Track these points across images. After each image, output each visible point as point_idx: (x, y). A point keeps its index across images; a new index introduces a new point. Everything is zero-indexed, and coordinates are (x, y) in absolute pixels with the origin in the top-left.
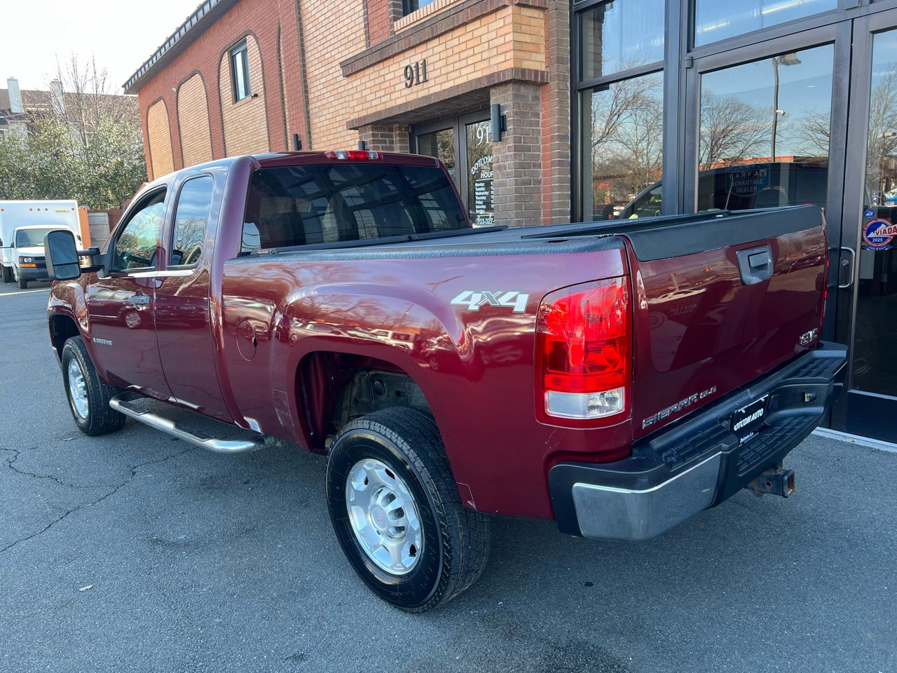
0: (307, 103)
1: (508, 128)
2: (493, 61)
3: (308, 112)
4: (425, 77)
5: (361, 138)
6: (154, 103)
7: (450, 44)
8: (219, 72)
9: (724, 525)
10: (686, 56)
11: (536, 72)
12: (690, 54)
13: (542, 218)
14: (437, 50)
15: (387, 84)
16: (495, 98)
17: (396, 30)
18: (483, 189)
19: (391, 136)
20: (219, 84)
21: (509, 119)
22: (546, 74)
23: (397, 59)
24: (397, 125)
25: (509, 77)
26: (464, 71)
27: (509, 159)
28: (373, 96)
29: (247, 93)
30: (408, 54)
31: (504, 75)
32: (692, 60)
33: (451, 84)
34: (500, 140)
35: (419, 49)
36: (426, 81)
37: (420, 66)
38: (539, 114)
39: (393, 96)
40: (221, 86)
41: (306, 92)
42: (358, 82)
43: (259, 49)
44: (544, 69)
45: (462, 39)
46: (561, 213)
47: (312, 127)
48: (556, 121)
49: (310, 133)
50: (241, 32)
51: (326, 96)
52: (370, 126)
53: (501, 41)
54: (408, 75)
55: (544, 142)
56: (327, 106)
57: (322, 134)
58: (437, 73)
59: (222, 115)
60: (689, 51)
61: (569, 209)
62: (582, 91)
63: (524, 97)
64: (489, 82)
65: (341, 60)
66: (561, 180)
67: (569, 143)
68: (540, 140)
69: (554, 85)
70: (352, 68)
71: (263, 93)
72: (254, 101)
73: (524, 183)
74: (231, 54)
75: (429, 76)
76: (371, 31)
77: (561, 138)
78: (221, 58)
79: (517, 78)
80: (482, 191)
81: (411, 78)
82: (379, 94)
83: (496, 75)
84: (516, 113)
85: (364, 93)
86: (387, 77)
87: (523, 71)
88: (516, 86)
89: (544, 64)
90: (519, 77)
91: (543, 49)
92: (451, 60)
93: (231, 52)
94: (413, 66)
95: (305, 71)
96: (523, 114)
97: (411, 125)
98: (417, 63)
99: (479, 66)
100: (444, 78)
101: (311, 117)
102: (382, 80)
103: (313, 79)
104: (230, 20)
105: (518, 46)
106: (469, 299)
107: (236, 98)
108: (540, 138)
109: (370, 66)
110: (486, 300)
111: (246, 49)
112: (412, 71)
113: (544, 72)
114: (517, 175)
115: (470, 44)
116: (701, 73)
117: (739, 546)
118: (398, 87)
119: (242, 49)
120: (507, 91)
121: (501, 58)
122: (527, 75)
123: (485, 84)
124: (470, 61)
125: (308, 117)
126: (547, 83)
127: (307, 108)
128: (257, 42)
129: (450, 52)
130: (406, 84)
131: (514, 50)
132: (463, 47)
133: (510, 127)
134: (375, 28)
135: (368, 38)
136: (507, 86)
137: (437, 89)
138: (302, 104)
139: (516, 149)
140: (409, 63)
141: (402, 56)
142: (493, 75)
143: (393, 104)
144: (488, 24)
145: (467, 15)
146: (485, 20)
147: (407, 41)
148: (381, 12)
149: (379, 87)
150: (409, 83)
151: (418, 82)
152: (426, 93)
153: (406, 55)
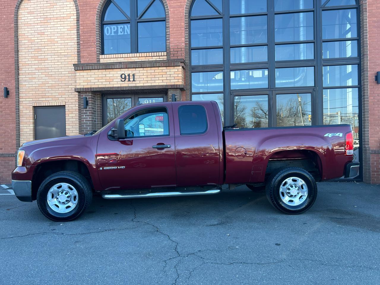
4: (134, 78)
7: (149, 71)
14: (142, 72)
15: (107, 78)
17: (101, 58)
23: (116, 70)
26: (156, 81)
28: (96, 81)
31: (179, 86)
32: (232, 92)
35: (130, 69)
36: (134, 80)
45: (156, 71)
51: (37, 74)
52: (91, 92)
53: (176, 75)
54: (123, 77)
56: (37, 78)
58: (141, 79)
65: (74, 63)
75: (137, 79)
76: (81, 55)
81: (125, 78)
82: (101, 81)
86: (108, 75)
92: (149, 76)
94: (126, 75)
97: (102, 94)
98: (129, 74)
100: (145, 82)
106: (329, 135)
110: (333, 135)
115: (161, 73)
116: (235, 96)
118: (115, 80)
121: (176, 81)
125: (18, 81)
126: (185, 90)
130: (121, 80)
131: (182, 79)
132: (156, 74)
134: (85, 54)
138: (13, 74)
140: (124, 73)
141: (119, 70)
142: (174, 85)
143: (112, 86)
144: (170, 69)
145: (161, 64)
146: (169, 68)
147: (125, 65)
148: (91, 49)
149: (101, 78)
150: (123, 80)
151: (129, 81)
152: (134, 85)
153: (122, 70)
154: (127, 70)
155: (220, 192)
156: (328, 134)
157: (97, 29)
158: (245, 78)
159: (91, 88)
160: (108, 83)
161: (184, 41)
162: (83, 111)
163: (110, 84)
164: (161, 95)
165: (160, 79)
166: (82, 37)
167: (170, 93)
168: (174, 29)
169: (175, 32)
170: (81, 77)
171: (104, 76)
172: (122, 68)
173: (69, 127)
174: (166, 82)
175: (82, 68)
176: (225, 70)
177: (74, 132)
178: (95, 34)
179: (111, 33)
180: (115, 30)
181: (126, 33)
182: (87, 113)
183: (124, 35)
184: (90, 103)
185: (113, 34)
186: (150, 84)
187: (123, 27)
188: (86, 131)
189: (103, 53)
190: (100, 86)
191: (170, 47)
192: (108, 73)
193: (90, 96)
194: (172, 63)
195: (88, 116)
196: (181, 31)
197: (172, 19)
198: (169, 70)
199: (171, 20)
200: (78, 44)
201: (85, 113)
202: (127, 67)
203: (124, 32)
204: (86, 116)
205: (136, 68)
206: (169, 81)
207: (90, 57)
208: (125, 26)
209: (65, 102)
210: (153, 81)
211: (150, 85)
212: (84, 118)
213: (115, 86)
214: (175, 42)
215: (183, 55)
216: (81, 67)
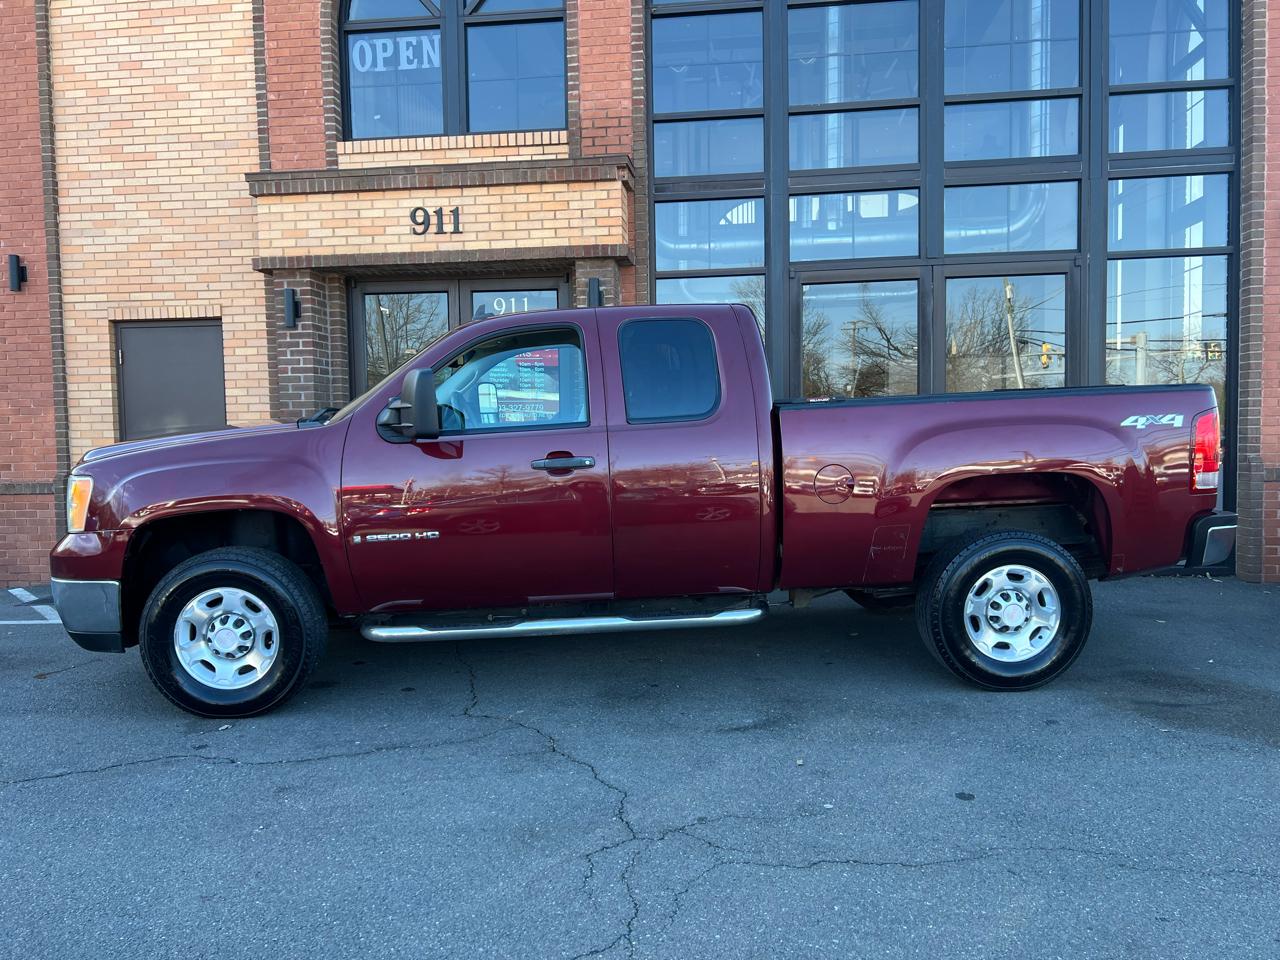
0: (54, 209)
4: (456, 223)
7: (509, 199)
14: (484, 200)
15: (365, 222)
16: (585, 271)
17: (340, 152)
19: (324, 288)
26: (534, 234)
28: (326, 232)
30: (419, 194)
35: (444, 192)
36: (456, 231)
37: (446, 213)
38: (619, 295)
39: (381, 240)
41: (53, 192)
42: (286, 208)
45: (535, 198)
47: (65, 250)
49: (55, 258)
51: (122, 207)
52: (311, 271)
53: (602, 213)
54: (419, 219)
56: (122, 223)
58: (480, 227)
64: (587, 253)
65: (248, 171)
69: (641, 269)
75: (466, 227)
76: (273, 141)
81: (426, 223)
82: (342, 232)
86: (367, 214)
92: (510, 217)
94: (431, 211)
97: (350, 277)
98: (441, 208)
99: (563, 233)
100: (496, 235)
101: (66, 234)
106: (1136, 421)
110: (1151, 421)
112: (427, 216)
115: (549, 206)
116: (804, 284)
118: (393, 231)
121: (603, 231)
123: (581, 254)
126: (633, 265)
129: (509, 208)
130: (414, 229)
132: (534, 206)
134: (286, 140)
136: (606, 261)
137: (482, 246)
138: (38, 208)
140: (421, 205)
141: (405, 194)
142: (596, 247)
143: (380, 250)
144: (581, 191)
145: (551, 174)
146: (576, 186)
147: (425, 178)
148: (304, 121)
149: (343, 223)
150: (419, 229)
151: (440, 231)
152: (458, 247)
153: (415, 193)
154: (431, 193)
155: (762, 615)
156: (1133, 418)
157: (324, 49)
158: (837, 221)
159: (309, 258)
160: (369, 240)
161: (628, 94)
162: (285, 337)
163: (373, 243)
164: (550, 283)
165: (547, 224)
166: (275, 79)
167: (582, 275)
168: (596, 50)
169: (598, 60)
170: (273, 218)
171: (355, 214)
172: (416, 188)
173: (236, 392)
174: (569, 238)
175: (278, 187)
176: (769, 194)
177: (252, 408)
178: (319, 67)
179: (374, 63)
180: (390, 52)
181: (426, 65)
182: (297, 344)
183: (419, 70)
184: (306, 310)
185: (381, 68)
186: (511, 245)
187: (414, 43)
188: (294, 405)
189: (346, 135)
190: (340, 251)
191: (581, 112)
192: (368, 204)
193: (306, 284)
194: (587, 170)
195: (301, 353)
196: (618, 57)
197: (587, 16)
198: (577, 196)
199: (584, 16)
200: (262, 102)
201: (290, 345)
202: (432, 182)
203: (421, 62)
204: (292, 353)
205: (462, 187)
206: (577, 232)
207: (302, 147)
208: (422, 37)
209: (221, 307)
210: (524, 234)
211: (514, 246)
212: (288, 362)
213: (391, 249)
214: (599, 95)
215: (625, 140)
216: (273, 183)
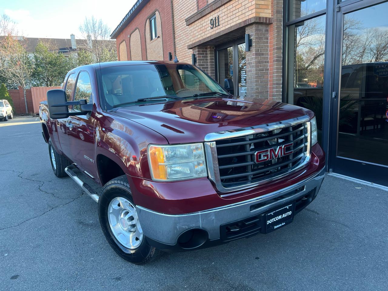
0: (174, 38)
1: (253, 45)
2: (247, 14)
3: (175, 43)
5: (193, 52)
6: (122, 42)
7: (229, 8)
8: (145, 28)
9: (334, 235)
10: (337, 6)
11: (266, 18)
12: (339, 5)
13: (269, 86)
14: (224, 11)
15: (204, 28)
16: (248, 31)
17: (209, 4)
18: (245, 74)
19: (207, 51)
20: (145, 33)
21: (254, 41)
22: (271, 19)
23: (208, 16)
24: (209, 46)
25: (253, 21)
26: (234, 20)
27: (253, 59)
28: (198, 34)
29: (156, 36)
30: (212, 14)
31: (251, 20)
32: (340, 8)
33: (229, 26)
34: (249, 50)
35: (216, 11)
36: (219, 25)
37: (217, 19)
38: (268, 38)
39: (206, 33)
40: (146, 34)
41: (174, 34)
42: (192, 28)
43: (160, 17)
44: (270, 17)
45: (234, 5)
46: (277, 84)
47: (176, 49)
48: (275, 41)
49: (175, 51)
50: (154, 10)
51: (182, 35)
52: (197, 47)
53: (250, 4)
54: (212, 23)
55: (270, 51)
56: (182, 39)
57: (180, 52)
58: (223, 21)
59: (146, 46)
60: (338, 3)
61: (282, 82)
62: (289, 26)
63: (260, 30)
64: (244, 24)
66: (277, 69)
67: (282, 51)
68: (269, 50)
69: (275, 25)
70: (190, 22)
71: (161, 36)
72: (158, 39)
73: (260, 70)
74: (150, 20)
75: (220, 23)
76: (199, 5)
77: (278, 49)
78: (146, 22)
79: (256, 21)
80: (244, 75)
81: (213, 25)
82: (200, 33)
83: (247, 20)
84: (257, 38)
85: (195, 32)
86: (204, 25)
87: (260, 18)
88: (257, 25)
89: (270, 15)
90: (258, 21)
91: (270, 7)
92: (229, 15)
93: (150, 19)
94: (214, 19)
95: (174, 25)
96: (260, 38)
97: (215, 46)
98: (215, 18)
99: (240, 17)
100: (226, 23)
101: (176, 44)
102: (201, 26)
103: (177, 28)
104: (150, 5)
105: (258, 6)
107: (152, 39)
108: (269, 49)
109: (197, 20)
111: (155, 17)
112: (213, 21)
113: (270, 18)
114: (257, 66)
115: (237, 7)
116: (344, 14)
117: (338, 246)
118: (208, 29)
119: (154, 17)
120: (252, 28)
121: (250, 12)
122: (262, 20)
123: (243, 25)
124: (237, 15)
125: (175, 45)
126: (272, 23)
127: (174, 41)
128: (160, 14)
129: (229, 11)
130: (211, 27)
131: (256, 8)
132: (234, 9)
133: (254, 44)
134: (201, 3)
135: (198, 8)
136: (253, 25)
137: (223, 29)
138: (173, 39)
139: (256, 54)
140: (212, 18)
143: (206, 37)
147: (211, 8)
149: (200, 30)
151: (216, 26)
152: (219, 31)
160: (204, 34)
170: (190, 32)
174: (242, 19)
184: (197, 60)
190: (200, 39)
192: (204, 21)
193: (197, 51)
205: (219, 7)
206: (244, 15)
210: (232, 21)
